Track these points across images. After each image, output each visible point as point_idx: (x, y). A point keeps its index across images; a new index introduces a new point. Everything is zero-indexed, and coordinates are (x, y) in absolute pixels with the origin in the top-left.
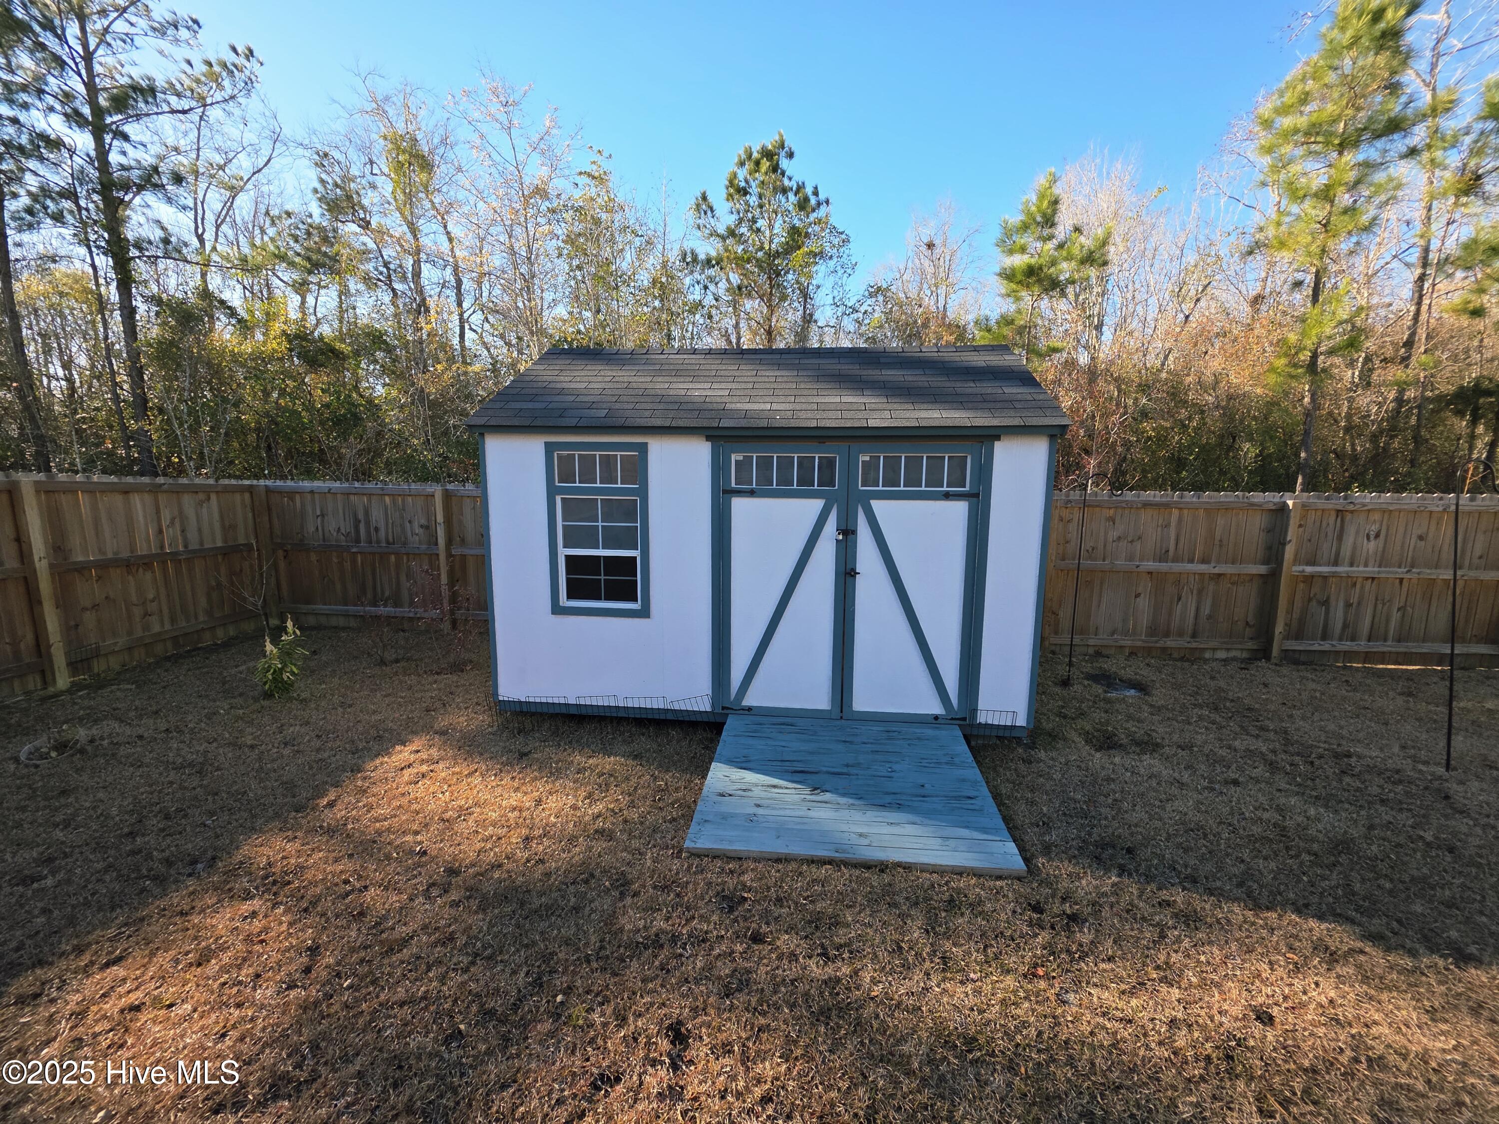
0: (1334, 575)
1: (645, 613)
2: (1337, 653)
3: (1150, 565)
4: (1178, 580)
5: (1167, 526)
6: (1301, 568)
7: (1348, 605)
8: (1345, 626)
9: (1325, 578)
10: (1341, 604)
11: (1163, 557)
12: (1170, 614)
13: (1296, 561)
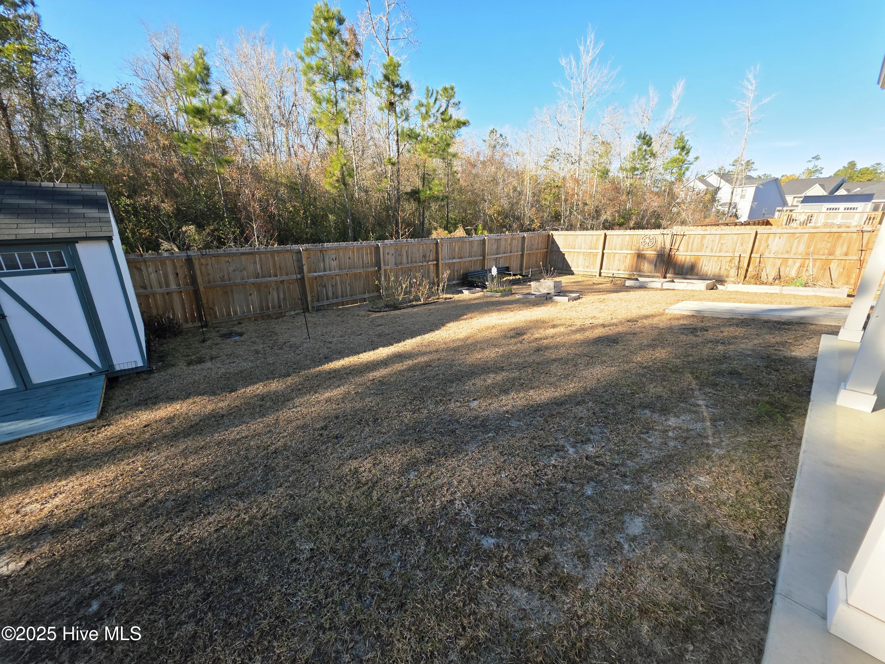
0: (325, 275)
2: (333, 304)
3: (252, 280)
4: (267, 285)
5: (255, 262)
6: (312, 274)
7: (332, 286)
8: (333, 294)
9: (321, 277)
10: (330, 286)
11: (257, 277)
12: (267, 300)
13: (309, 271)
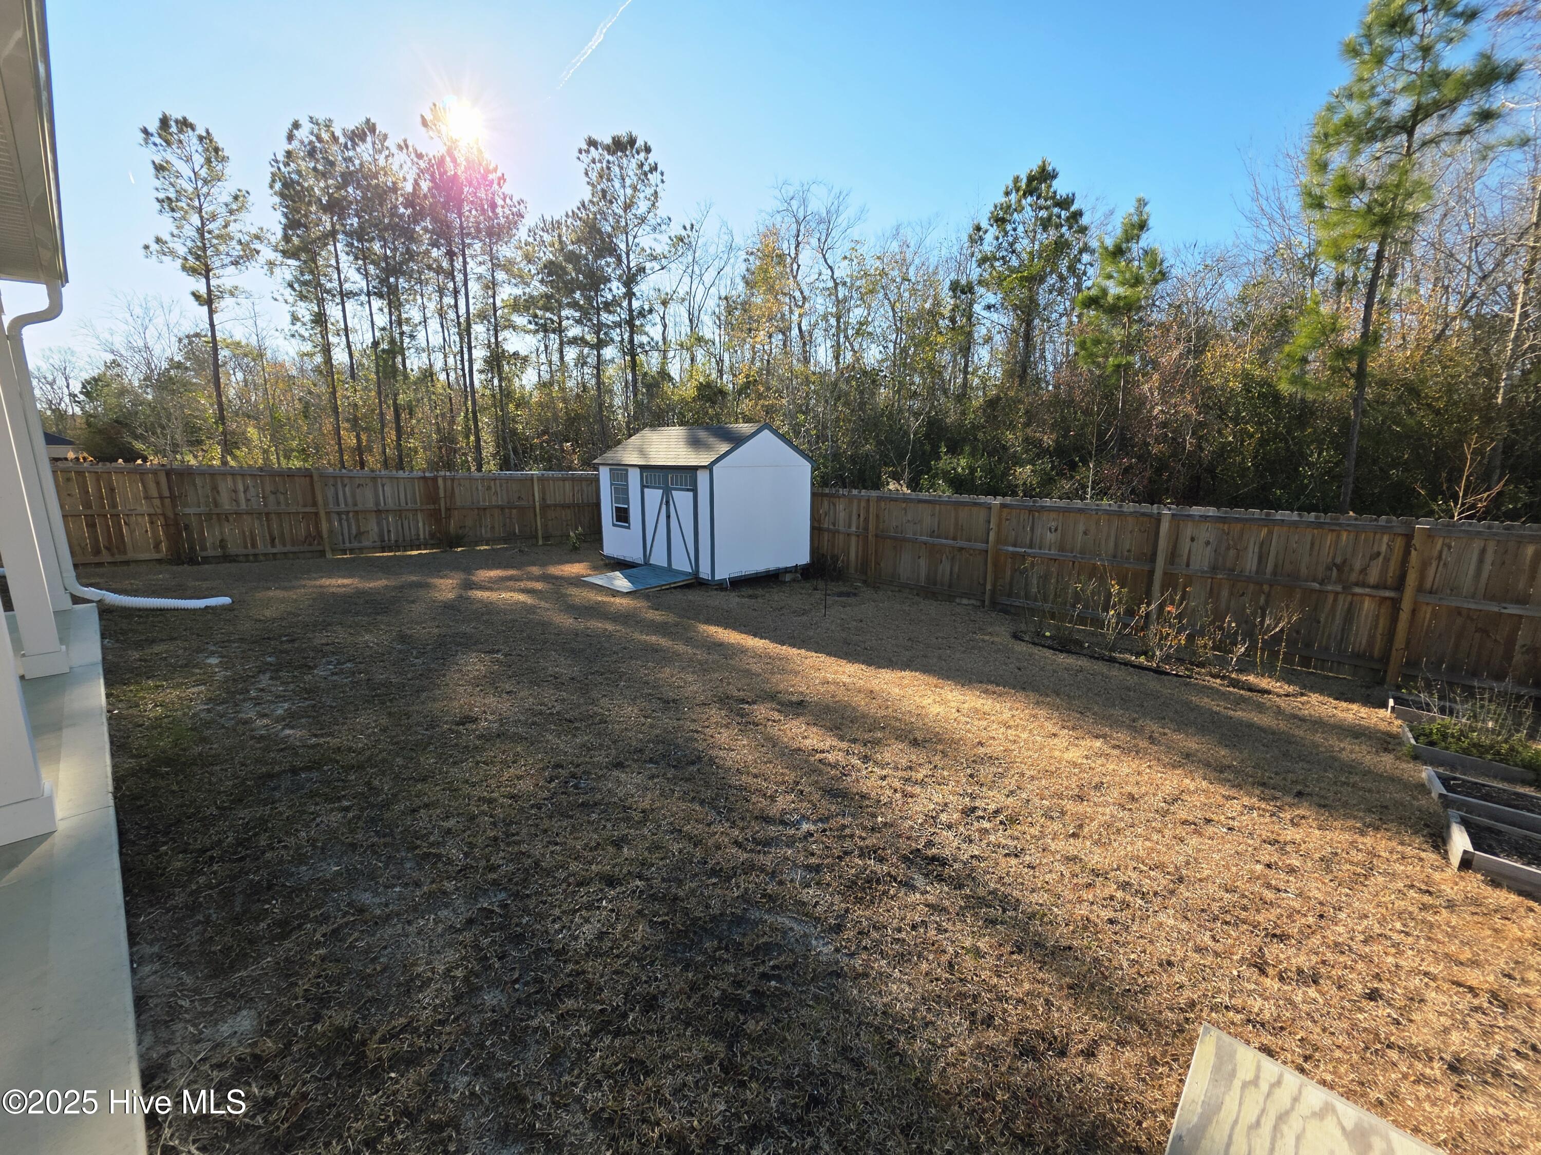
0: (1030, 554)
1: (628, 528)
3: (925, 538)
4: (941, 550)
11: (932, 535)
12: (937, 571)
